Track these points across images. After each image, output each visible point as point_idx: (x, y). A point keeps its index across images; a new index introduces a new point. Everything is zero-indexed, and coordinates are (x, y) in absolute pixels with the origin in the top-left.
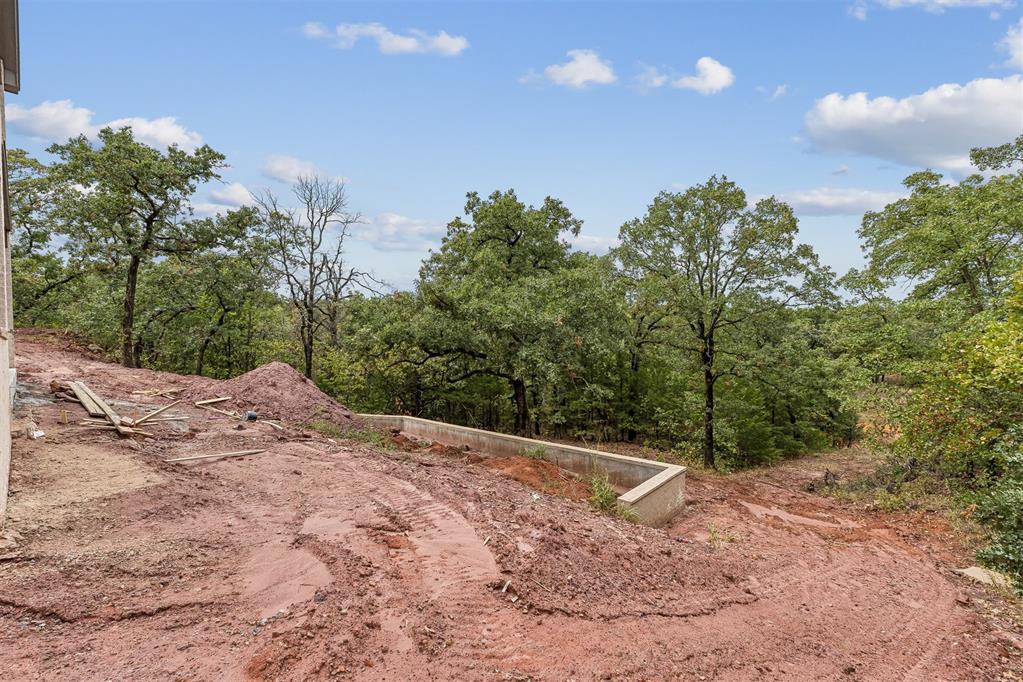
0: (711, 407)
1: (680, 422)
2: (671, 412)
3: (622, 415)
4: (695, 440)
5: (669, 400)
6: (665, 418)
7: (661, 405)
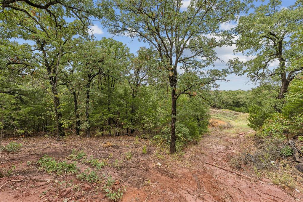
0: (175, 114)
1: (155, 123)
2: (151, 118)
3: (126, 121)
4: (163, 133)
5: (150, 112)
6: (148, 122)
7: (145, 115)
